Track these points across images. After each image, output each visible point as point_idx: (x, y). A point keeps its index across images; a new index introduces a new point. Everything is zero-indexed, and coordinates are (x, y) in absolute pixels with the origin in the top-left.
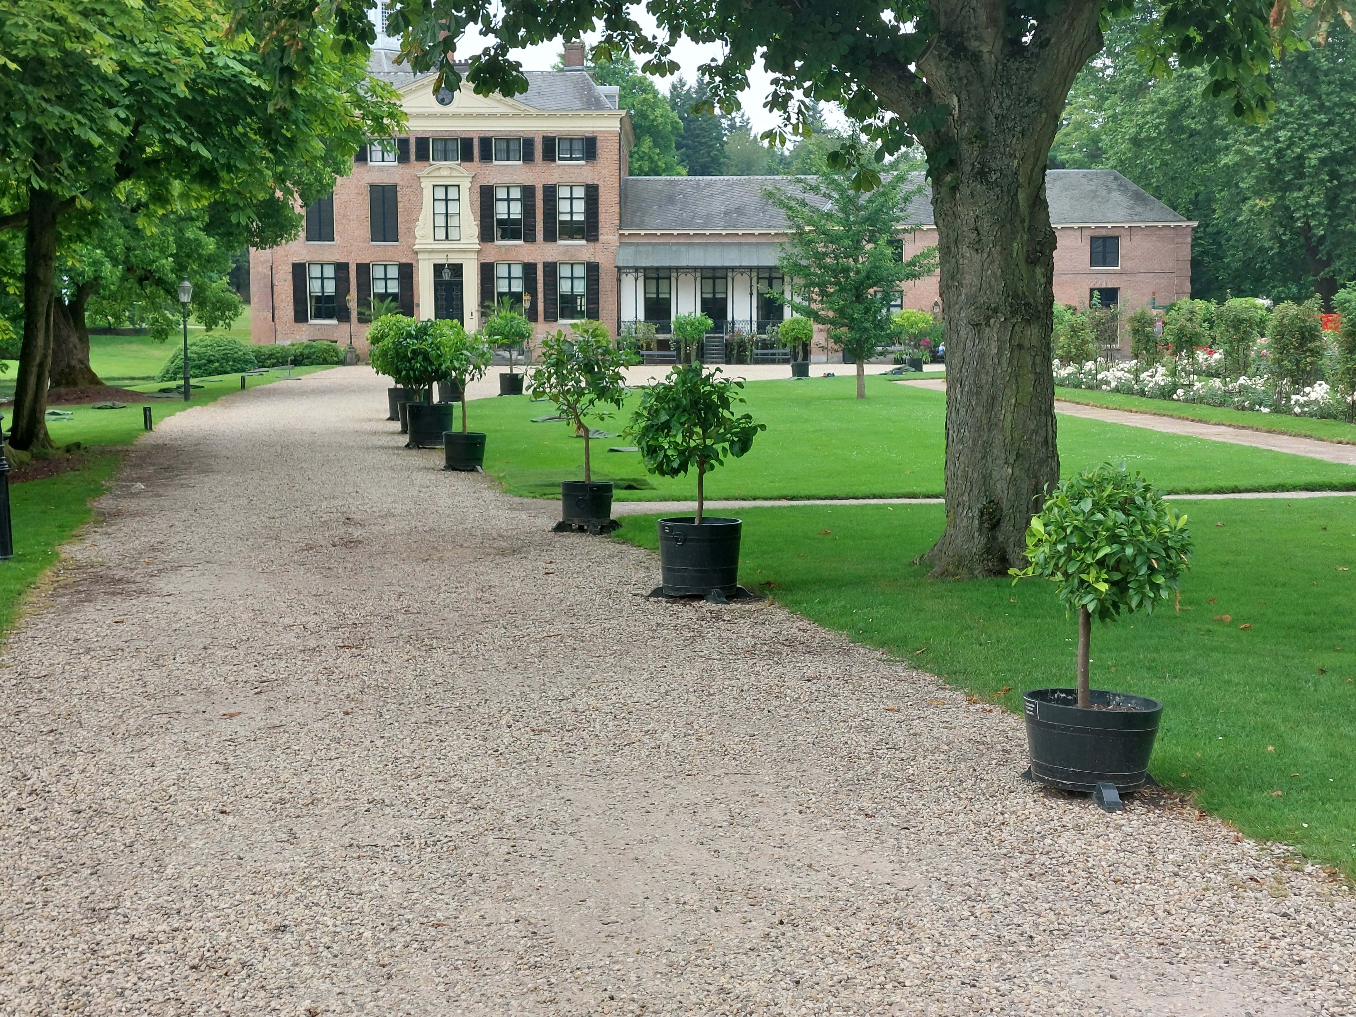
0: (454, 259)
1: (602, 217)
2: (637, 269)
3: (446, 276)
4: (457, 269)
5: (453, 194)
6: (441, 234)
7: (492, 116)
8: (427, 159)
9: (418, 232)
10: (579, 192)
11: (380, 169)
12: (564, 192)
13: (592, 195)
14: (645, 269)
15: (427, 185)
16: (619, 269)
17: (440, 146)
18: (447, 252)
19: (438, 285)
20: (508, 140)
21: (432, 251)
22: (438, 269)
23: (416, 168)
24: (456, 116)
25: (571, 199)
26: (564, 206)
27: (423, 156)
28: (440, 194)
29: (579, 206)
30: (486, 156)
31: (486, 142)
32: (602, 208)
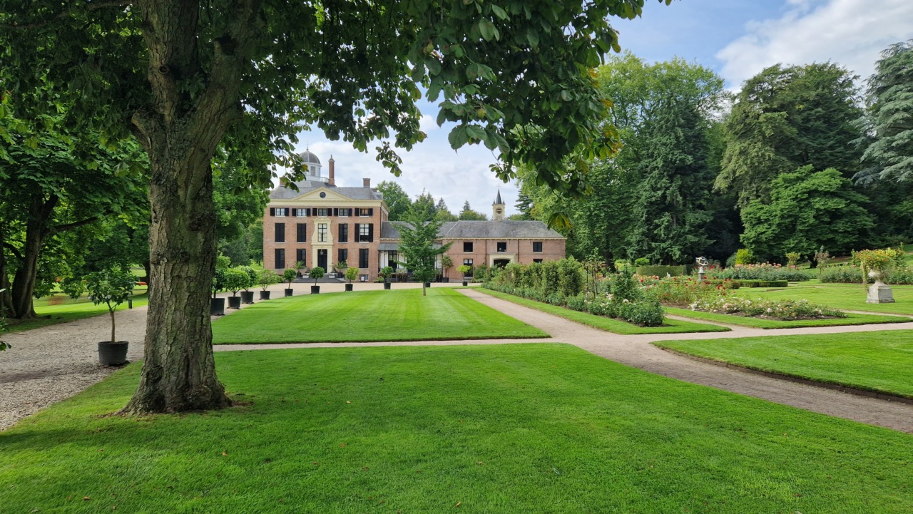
0: (324, 248)
1: (374, 234)
2: (385, 251)
3: (322, 253)
4: (325, 251)
5: (325, 226)
6: (320, 239)
7: (338, 201)
8: (316, 215)
9: (313, 239)
10: (367, 226)
11: (301, 218)
12: (362, 226)
13: (371, 227)
14: (389, 251)
15: (316, 224)
16: (380, 251)
17: (321, 211)
18: (322, 246)
19: (319, 256)
20: (344, 209)
21: (317, 245)
22: (319, 251)
23: (312, 218)
24: (326, 201)
25: (364, 228)
26: (362, 231)
27: (315, 214)
28: (321, 226)
29: (367, 231)
30: (336, 214)
31: (336, 210)
32: (374, 231)
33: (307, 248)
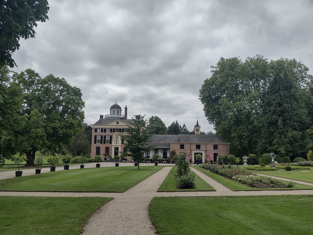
0: (117, 146)
3: (116, 149)
5: (118, 137)
7: (124, 126)
9: (112, 142)
11: (108, 133)
15: (114, 135)
17: (116, 130)
21: (114, 145)
23: (113, 133)
24: (119, 126)
30: (123, 131)
33: (110, 147)
